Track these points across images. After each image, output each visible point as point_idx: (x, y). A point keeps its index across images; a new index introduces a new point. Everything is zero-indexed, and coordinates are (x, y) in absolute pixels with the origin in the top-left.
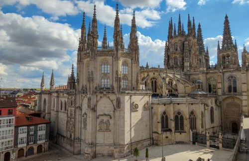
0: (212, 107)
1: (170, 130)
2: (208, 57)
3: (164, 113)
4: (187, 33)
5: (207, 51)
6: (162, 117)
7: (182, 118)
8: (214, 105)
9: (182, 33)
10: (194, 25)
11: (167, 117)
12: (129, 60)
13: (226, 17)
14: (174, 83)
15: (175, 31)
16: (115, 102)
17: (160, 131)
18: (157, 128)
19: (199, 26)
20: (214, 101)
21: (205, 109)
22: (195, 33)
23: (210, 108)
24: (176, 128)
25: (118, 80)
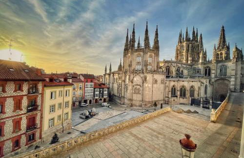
0: (206, 85)
1: (177, 96)
2: (206, 55)
3: (174, 86)
4: (191, 39)
5: (206, 51)
6: (172, 89)
7: (185, 90)
8: (208, 84)
9: (188, 40)
10: (197, 34)
11: (175, 88)
12: (153, 54)
13: (223, 27)
14: (181, 69)
15: (183, 38)
16: (143, 78)
17: (170, 96)
18: (168, 94)
19: (201, 35)
20: (208, 81)
21: (201, 85)
22: (197, 39)
23: (205, 85)
24: (181, 95)
25: (146, 65)
